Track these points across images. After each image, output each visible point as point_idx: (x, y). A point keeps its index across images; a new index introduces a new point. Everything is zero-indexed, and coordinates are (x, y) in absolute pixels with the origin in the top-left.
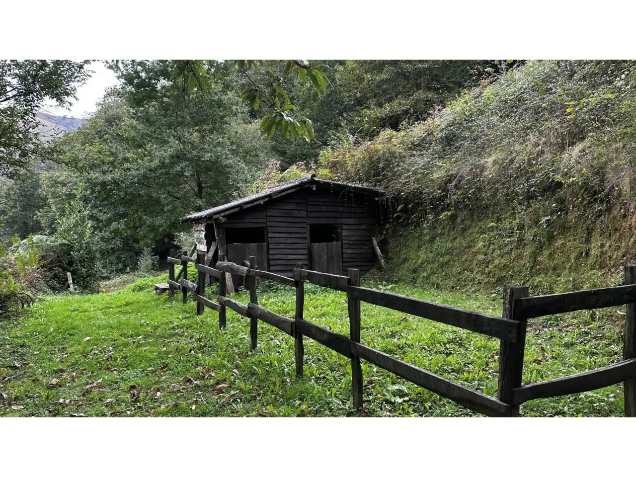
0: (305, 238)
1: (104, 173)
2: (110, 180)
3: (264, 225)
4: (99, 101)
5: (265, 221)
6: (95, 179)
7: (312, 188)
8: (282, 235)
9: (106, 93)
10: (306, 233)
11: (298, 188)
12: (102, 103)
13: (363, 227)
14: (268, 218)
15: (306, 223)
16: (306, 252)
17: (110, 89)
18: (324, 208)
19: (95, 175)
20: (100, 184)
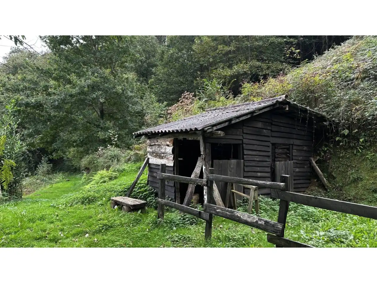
0: (269, 156)
1: (28, 96)
2: (34, 102)
3: (241, 142)
4: (5, 56)
5: (241, 138)
6: (21, 100)
7: (286, 108)
8: (254, 153)
9: (11, 51)
10: (269, 152)
11: (272, 108)
12: (8, 57)
13: (305, 148)
14: (244, 135)
15: (269, 141)
16: (269, 170)
17: (14, 48)
18: (282, 129)
19: (21, 97)
20: (24, 105)
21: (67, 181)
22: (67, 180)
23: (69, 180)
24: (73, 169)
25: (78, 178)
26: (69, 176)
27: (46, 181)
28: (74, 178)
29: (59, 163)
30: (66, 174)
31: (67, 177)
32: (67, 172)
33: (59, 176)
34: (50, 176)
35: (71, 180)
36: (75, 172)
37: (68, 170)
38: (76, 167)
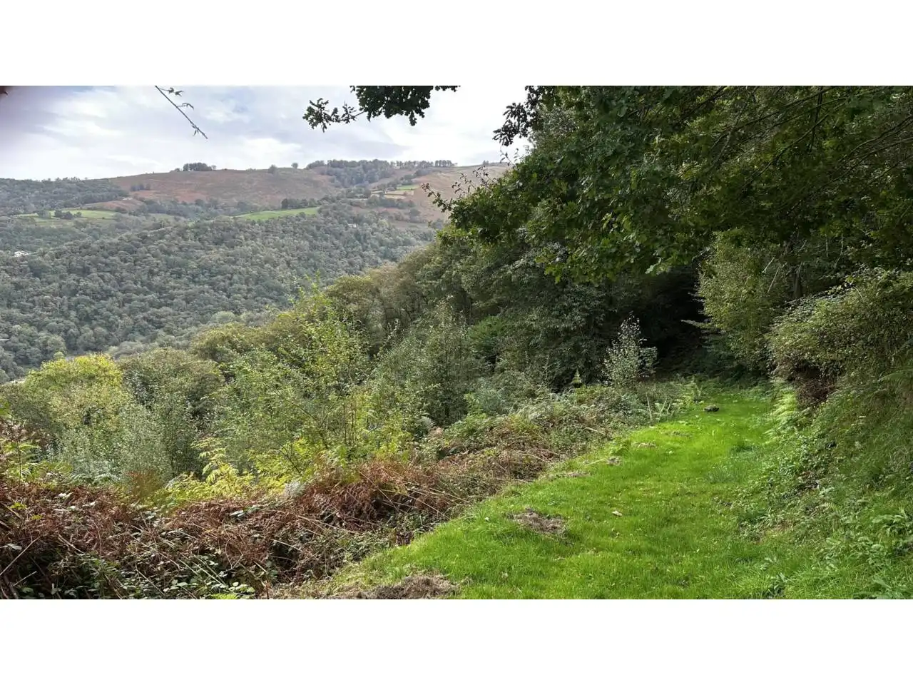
21: (710, 410)
22: (709, 407)
23: (715, 410)
24: (731, 370)
25: (747, 399)
26: (721, 390)
27: (626, 407)
28: (733, 398)
29: (690, 350)
30: (711, 383)
31: (713, 395)
32: (712, 376)
33: (686, 391)
34: (653, 389)
35: (725, 406)
36: (738, 378)
37: (718, 371)
38: (741, 361)
